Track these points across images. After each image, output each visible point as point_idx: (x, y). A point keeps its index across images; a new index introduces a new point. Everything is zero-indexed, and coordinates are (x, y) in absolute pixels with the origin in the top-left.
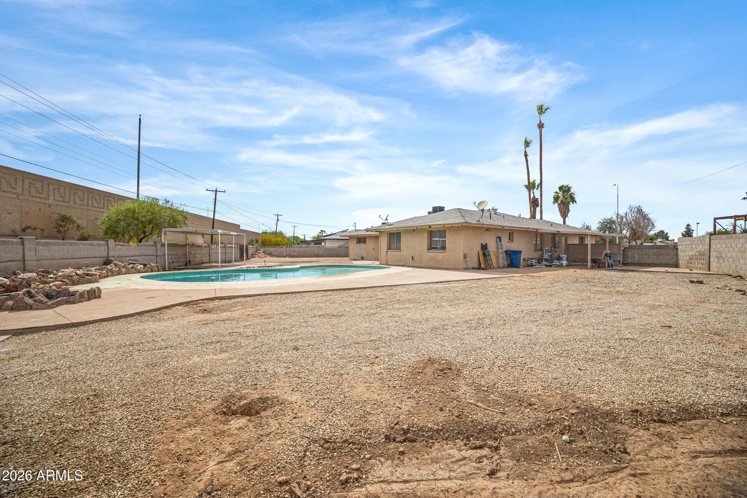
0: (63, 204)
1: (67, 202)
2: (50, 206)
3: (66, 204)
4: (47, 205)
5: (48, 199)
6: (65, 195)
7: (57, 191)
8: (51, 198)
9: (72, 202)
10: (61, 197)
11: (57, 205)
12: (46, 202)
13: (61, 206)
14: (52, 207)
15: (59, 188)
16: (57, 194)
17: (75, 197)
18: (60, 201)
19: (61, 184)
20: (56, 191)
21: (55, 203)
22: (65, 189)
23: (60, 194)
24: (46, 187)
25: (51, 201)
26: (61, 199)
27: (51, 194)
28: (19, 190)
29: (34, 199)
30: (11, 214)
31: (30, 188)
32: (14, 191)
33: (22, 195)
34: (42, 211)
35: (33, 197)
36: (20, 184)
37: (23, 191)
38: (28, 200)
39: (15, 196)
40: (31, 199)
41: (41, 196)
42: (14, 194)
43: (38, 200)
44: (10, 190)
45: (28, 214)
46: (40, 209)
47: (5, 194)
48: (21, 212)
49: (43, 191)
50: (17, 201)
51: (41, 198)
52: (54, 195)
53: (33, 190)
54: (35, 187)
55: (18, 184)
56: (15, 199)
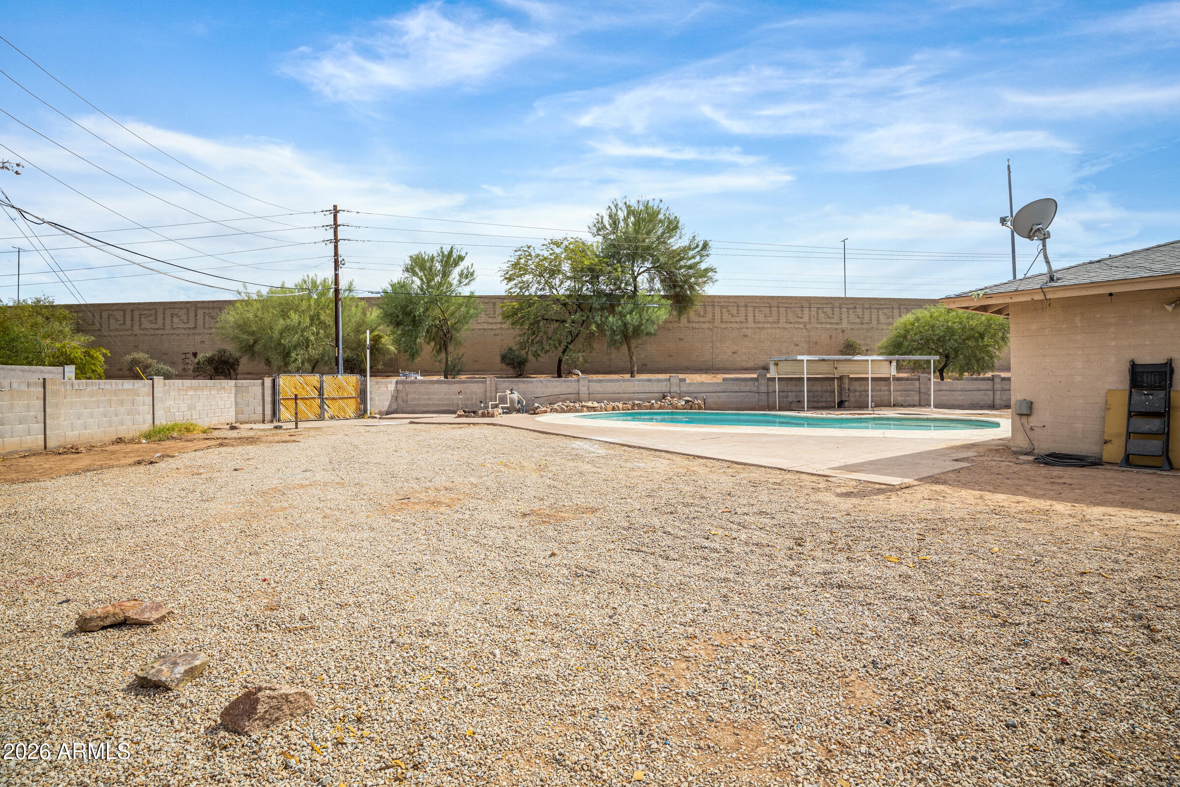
0: (861, 326)
1: (867, 323)
2: (843, 331)
3: (865, 326)
4: (839, 331)
5: (841, 323)
6: (863, 315)
7: (853, 312)
8: (845, 321)
9: (874, 323)
10: (859, 318)
11: (852, 329)
12: (839, 327)
13: (859, 329)
15: (855, 307)
16: (852, 316)
17: (878, 315)
18: (856, 323)
19: (858, 303)
20: (851, 311)
22: (864, 307)
23: (856, 315)
24: (837, 310)
25: (844, 325)
26: (858, 320)
27: (844, 316)
28: (806, 319)
29: (824, 326)
30: (797, 345)
31: (818, 314)
32: (801, 320)
33: (810, 323)
34: (833, 338)
35: (822, 323)
36: (806, 311)
37: (810, 318)
38: (816, 328)
39: (801, 326)
40: (819, 326)
41: (832, 321)
42: (801, 323)
43: (828, 326)
44: (797, 320)
45: (816, 343)
46: (831, 336)
47: (792, 325)
48: (809, 342)
49: (833, 314)
50: (804, 331)
51: (831, 324)
52: (848, 317)
53: (822, 315)
54: (824, 312)
55: (805, 312)
56: (802, 329)
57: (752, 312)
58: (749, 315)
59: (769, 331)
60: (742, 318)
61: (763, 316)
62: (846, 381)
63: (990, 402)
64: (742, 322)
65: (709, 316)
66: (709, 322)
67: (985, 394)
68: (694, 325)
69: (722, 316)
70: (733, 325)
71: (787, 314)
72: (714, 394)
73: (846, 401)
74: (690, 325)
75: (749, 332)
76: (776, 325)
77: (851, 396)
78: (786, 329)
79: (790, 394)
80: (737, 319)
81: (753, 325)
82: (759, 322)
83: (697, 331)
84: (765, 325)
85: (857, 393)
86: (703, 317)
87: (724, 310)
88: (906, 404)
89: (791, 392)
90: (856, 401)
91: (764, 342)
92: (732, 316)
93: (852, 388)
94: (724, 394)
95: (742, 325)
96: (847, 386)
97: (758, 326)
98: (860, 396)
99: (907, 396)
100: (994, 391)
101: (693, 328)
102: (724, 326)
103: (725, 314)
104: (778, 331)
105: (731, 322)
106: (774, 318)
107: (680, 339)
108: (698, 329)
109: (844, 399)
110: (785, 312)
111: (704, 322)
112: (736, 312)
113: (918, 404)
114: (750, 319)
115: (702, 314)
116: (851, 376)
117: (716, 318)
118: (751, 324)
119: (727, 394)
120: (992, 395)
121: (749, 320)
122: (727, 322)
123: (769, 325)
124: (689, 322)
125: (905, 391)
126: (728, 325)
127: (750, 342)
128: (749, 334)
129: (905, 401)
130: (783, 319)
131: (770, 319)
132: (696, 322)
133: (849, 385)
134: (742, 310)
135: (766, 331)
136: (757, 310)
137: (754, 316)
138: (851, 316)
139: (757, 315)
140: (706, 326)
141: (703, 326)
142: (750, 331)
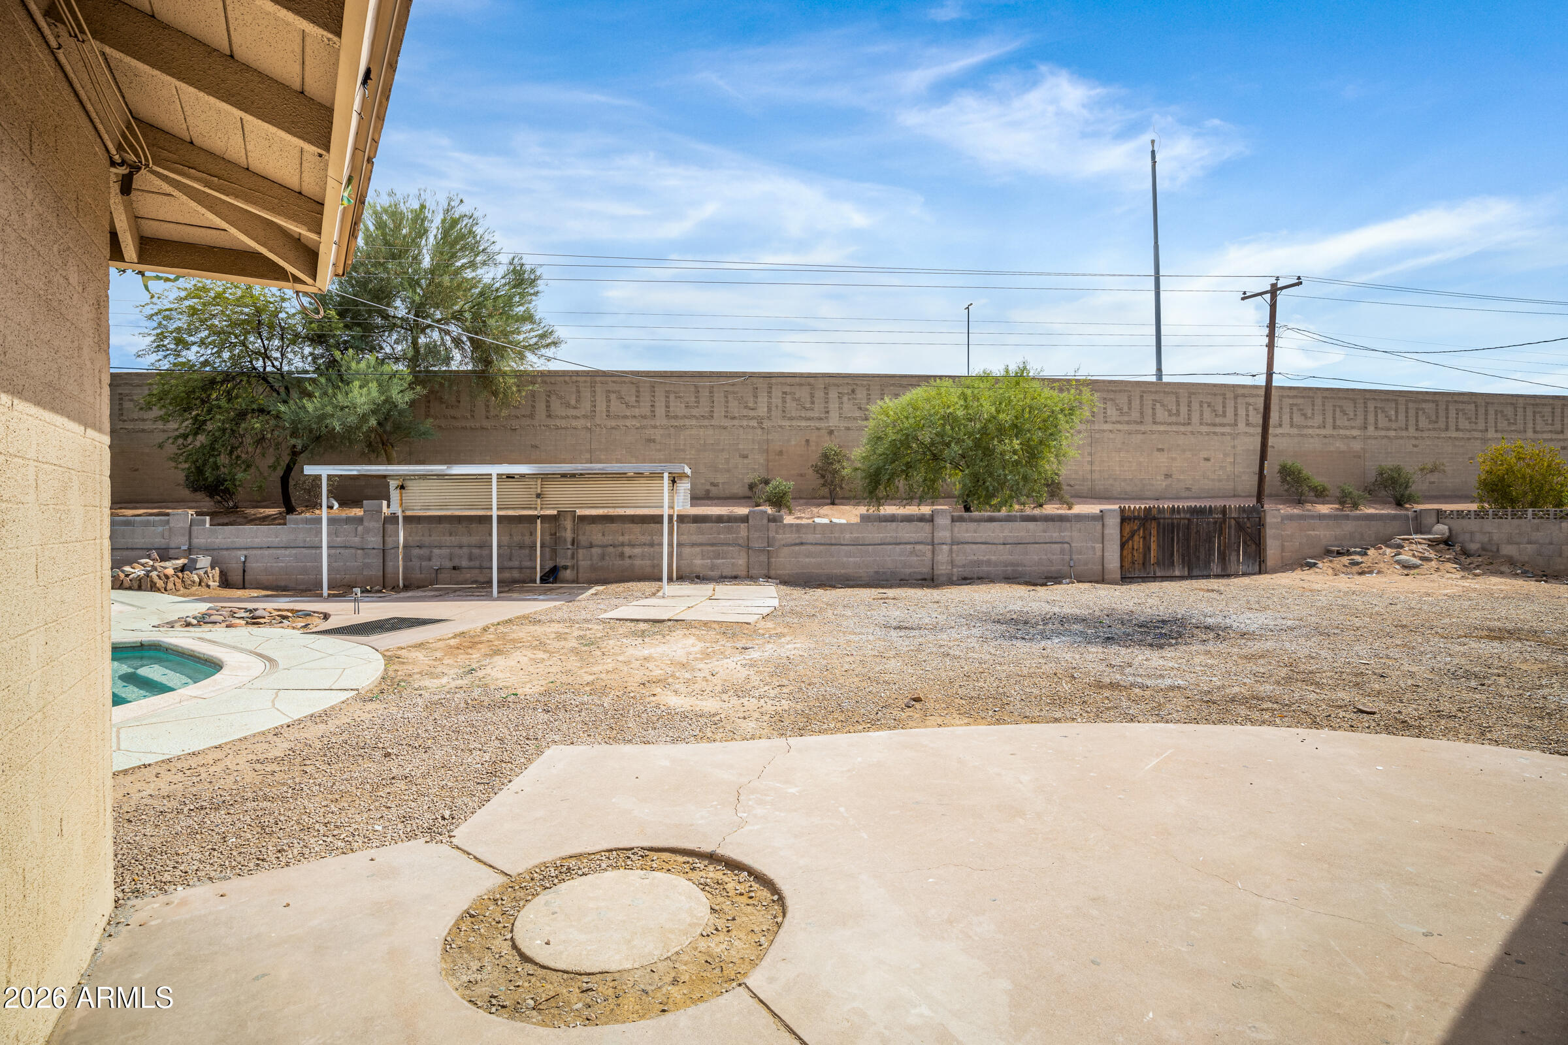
2: (831, 433)
4: (824, 432)
5: (826, 418)
6: (868, 403)
7: (849, 399)
8: (834, 414)
10: (860, 408)
11: (848, 429)
12: (823, 424)
14: (835, 433)
15: (853, 391)
16: (847, 406)
18: (855, 419)
19: (859, 382)
20: (845, 398)
21: (843, 424)
22: (868, 390)
23: (855, 404)
24: (819, 395)
25: (834, 421)
26: (858, 414)
27: (834, 406)
28: (762, 410)
29: (794, 423)
30: (746, 457)
31: (784, 402)
32: (752, 413)
33: (769, 418)
34: (812, 444)
35: (791, 419)
36: (763, 399)
37: (769, 410)
38: (780, 427)
39: (754, 423)
40: (787, 423)
41: (810, 414)
42: (753, 418)
43: (803, 423)
44: (745, 412)
45: (781, 453)
46: (807, 441)
47: (736, 422)
48: (767, 451)
49: (813, 403)
50: (759, 431)
51: (809, 419)
52: (840, 408)
53: (791, 405)
54: (794, 399)
55: (760, 399)
56: (753, 427)
57: (663, 399)
58: (657, 404)
59: (694, 432)
60: (646, 410)
61: (683, 405)
62: (568, 524)
63: (925, 570)
64: (644, 417)
65: (586, 406)
66: (585, 417)
67: (913, 553)
68: (558, 422)
69: (608, 406)
70: (629, 423)
71: (727, 402)
72: (266, 552)
73: (565, 568)
74: (551, 422)
75: (657, 434)
76: (706, 423)
77: (580, 556)
78: (725, 428)
79: (436, 551)
80: (637, 412)
81: (665, 422)
82: (676, 417)
83: (563, 432)
84: (687, 422)
85: (595, 550)
86: (575, 408)
87: (613, 396)
88: (716, 573)
89: (440, 547)
90: (593, 568)
91: (684, 450)
92: (627, 406)
93: (583, 539)
94: (288, 552)
95: (645, 422)
96: (569, 535)
97: (674, 422)
98: (603, 557)
99: (717, 556)
100: (933, 544)
101: (557, 428)
102: (613, 423)
103: (615, 403)
104: (710, 432)
105: (626, 417)
106: (703, 410)
107: (532, 446)
108: (566, 428)
109: (561, 562)
110: (723, 400)
111: (576, 417)
112: (634, 398)
113: (744, 573)
114: (660, 411)
115: (573, 402)
116: (579, 512)
117: (598, 409)
118: (661, 420)
119: (294, 551)
120: (929, 555)
121: (657, 414)
122: (617, 417)
123: (694, 422)
124: (549, 416)
125: (712, 545)
126: (621, 423)
127: (660, 450)
128: (658, 438)
129: (712, 568)
130: (719, 412)
131: (695, 412)
132: (563, 418)
133: (573, 531)
134: (646, 397)
135: (688, 432)
136: (672, 397)
137: (667, 407)
138: (845, 406)
139: (671, 404)
140: (579, 423)
141: (574, 423)
142: (660, 432)
